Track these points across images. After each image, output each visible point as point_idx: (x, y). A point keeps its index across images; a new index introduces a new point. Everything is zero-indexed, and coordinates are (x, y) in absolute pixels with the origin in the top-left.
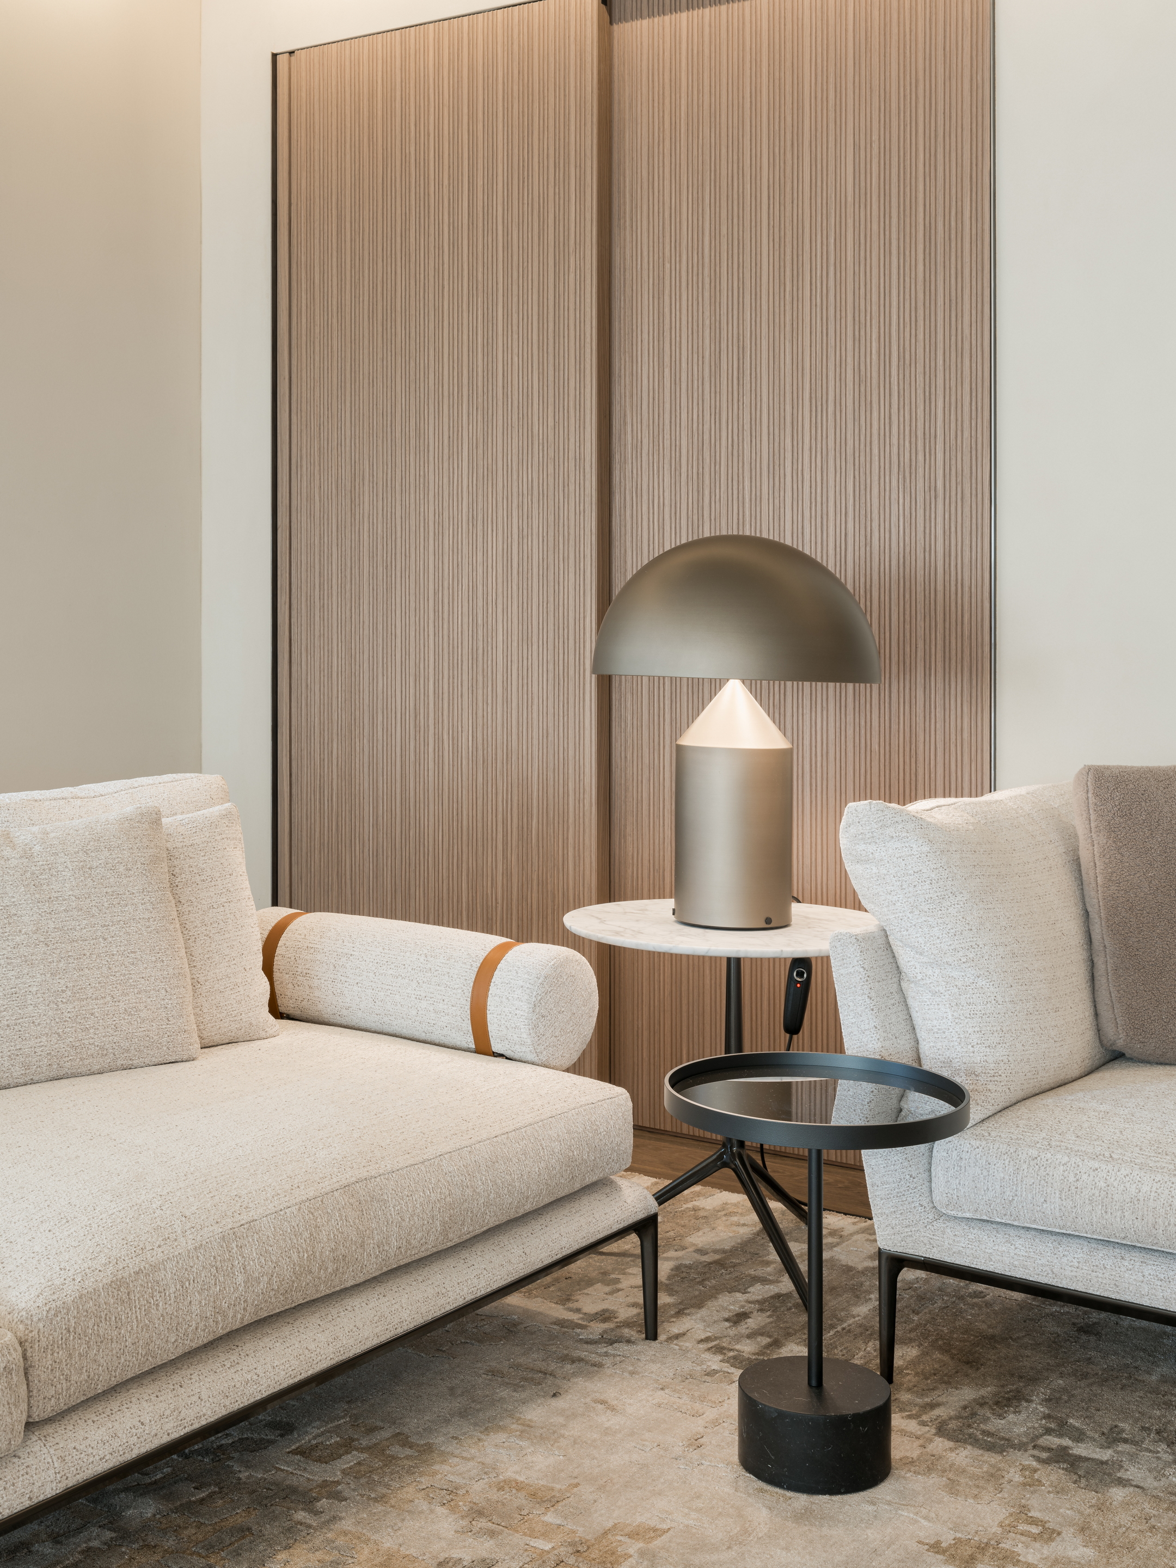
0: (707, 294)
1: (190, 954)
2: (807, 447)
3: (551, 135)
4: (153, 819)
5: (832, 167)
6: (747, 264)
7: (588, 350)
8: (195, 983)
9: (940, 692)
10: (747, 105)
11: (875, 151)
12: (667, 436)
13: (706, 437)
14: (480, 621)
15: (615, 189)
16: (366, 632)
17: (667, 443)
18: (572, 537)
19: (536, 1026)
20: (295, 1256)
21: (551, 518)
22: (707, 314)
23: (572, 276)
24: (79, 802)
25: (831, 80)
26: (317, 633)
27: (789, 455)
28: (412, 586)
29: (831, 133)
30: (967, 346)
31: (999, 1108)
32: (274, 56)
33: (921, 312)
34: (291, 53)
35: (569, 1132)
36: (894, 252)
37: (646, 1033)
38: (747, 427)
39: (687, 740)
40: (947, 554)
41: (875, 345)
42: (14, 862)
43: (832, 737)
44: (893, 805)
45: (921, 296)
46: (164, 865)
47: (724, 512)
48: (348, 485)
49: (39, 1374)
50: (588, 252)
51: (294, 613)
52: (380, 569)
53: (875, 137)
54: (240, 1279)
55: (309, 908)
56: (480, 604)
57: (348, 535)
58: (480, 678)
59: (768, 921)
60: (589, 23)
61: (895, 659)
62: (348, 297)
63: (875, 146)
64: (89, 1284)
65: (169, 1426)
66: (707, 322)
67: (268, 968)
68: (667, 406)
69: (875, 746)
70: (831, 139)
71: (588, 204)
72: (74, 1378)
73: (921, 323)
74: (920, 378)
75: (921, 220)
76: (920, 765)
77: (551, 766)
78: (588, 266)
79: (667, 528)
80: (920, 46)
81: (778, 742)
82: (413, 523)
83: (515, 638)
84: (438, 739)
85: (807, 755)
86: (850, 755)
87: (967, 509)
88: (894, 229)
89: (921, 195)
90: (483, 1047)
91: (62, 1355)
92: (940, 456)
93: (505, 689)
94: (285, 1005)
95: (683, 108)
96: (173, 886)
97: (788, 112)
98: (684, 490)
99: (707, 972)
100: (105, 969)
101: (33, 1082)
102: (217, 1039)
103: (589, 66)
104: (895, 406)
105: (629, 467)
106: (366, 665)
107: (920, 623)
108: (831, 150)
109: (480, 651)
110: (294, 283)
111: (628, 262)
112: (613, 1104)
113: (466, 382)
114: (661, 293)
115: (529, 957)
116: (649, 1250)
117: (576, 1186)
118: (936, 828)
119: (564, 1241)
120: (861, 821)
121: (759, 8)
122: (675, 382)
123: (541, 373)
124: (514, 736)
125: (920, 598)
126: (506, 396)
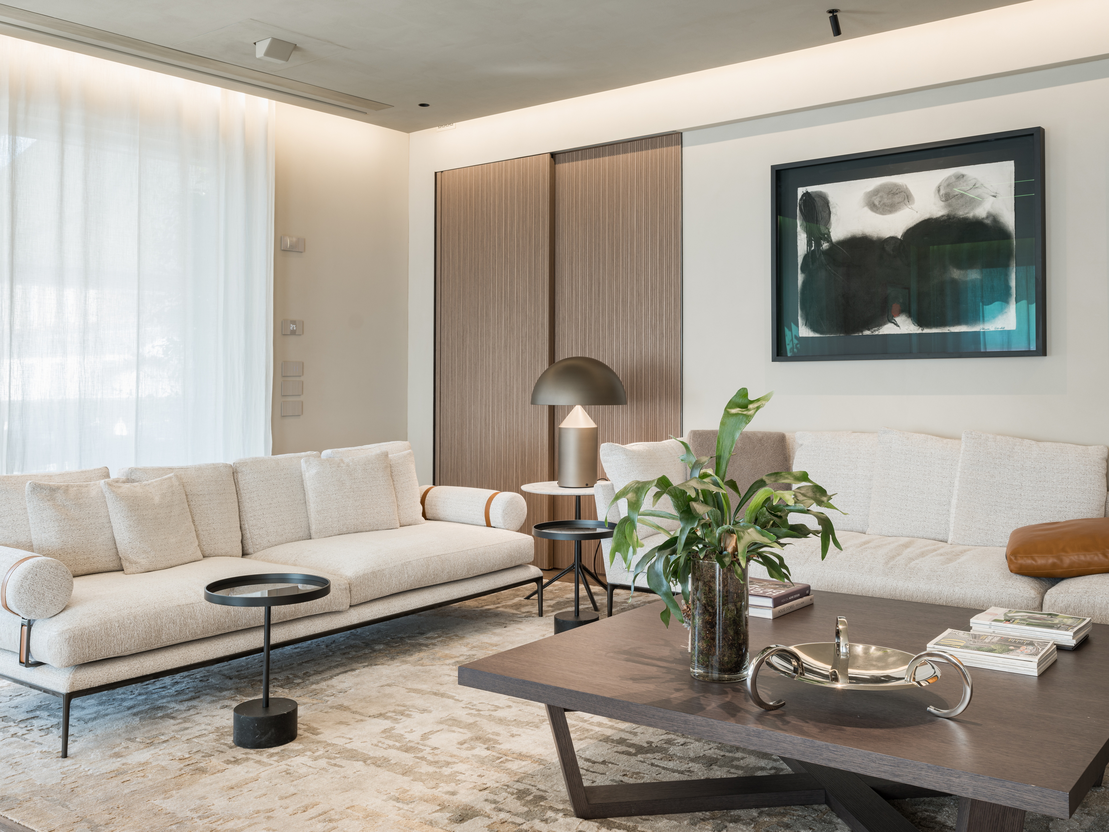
0: (587, 263)
1: (397, 497)
2: (621, 319)
3: (534, 205)
4: (386, 455)
6: (601, 253)
7: (546, 284)
8: (398, 506)
9: (665, 407)
10: (601, 195)
11: (643, 213)
12: (574, 315)
13: (587, 315)
14: (508, 384)
15: (556, 224)
16: (468, 389)
17: (574, 317)
18: (540, 353)
19: (504, 517)
20: (422, 572)
21: (533, 346)
22: (588, 270)
23: (540, 257)
24: (363, 451)
25: (629, 187)
26: (450, 390)
27: (615, 322)
28: (484, 371)
29: (629, 206)
30: (673, 283)
31: (644, 537)
32: (436, 173)
33: (658, 271)
34: (442, 172)
35: (510, 547)
36: (650, 249)
38: (601, 312)
39: (564, 426)
40: (667, 357)
41: (643, 282)
42: (344, 468)
43: (629, 423)
44: (617, 444)
45: (658, 265)
46: (389, 469)
47: (593, 342)
48: (462, 334)
49: (353, 592)
50: (546, 249)
51: (442, 382)
52: (473, 365)
53: (643, 208)
54: (406, 576)
56: (508, 378)
57: (461, 352)
58: (508, 405)
59: (587, 485)
60: (546, 165)
61: (649, 394)
62: (462, 264)
63: (643, 211)
64: (366, 572)
65: (387, 612)
66: (588, 274)
67: (423, 502)
68: (574, 304)
69: (643, 426)
70: (629, 208)
71: (546, 231)
72: (362, 595)
73: (658, 274)
74: (658, 294)
75: (658, 238)
76: (658, 432)
77: (532, 437)
78: (546, 254)
79: (574, 348)
80: (658, 176)
81: (593, 425)
82: (484, 348)
83: (520, 390)
84: (493, 428)
85: (621, 430)
86: (635, 429)
87: (673, 341)
88: (650, 241)
89: (658, 229)
90: (488, 525)
91: (359, 588)
92: (664, 322)
93: (517, 409)
94: (428, 515)
95: (580, 196)
96: (392, 476)
97: (615, 198)
98: (580, 335)
99: (587, 511)
100: (371, 500)
101: (349, 533)
102: (405, 524)
103: (546, 181)
104: (650, 304)
105: (561, 326)
106: (467, 401)
107: (658, 382)
108: (629, 212)
109: (508, 395)
110: (442, 258)
111: (561, 251)
112: (527, 540)
113: (503, 295)
114: (572, 263)
115: (504, 497)
116: (540, 588)
117: (513, 565)
118: (630, 451)
119: (508, 580)
120: (605, 449)
121: (605, 161)
122: (577, 295)
123: (530, 293)
124: (520, 426)
125: (658, 372)
126: (517, 301)
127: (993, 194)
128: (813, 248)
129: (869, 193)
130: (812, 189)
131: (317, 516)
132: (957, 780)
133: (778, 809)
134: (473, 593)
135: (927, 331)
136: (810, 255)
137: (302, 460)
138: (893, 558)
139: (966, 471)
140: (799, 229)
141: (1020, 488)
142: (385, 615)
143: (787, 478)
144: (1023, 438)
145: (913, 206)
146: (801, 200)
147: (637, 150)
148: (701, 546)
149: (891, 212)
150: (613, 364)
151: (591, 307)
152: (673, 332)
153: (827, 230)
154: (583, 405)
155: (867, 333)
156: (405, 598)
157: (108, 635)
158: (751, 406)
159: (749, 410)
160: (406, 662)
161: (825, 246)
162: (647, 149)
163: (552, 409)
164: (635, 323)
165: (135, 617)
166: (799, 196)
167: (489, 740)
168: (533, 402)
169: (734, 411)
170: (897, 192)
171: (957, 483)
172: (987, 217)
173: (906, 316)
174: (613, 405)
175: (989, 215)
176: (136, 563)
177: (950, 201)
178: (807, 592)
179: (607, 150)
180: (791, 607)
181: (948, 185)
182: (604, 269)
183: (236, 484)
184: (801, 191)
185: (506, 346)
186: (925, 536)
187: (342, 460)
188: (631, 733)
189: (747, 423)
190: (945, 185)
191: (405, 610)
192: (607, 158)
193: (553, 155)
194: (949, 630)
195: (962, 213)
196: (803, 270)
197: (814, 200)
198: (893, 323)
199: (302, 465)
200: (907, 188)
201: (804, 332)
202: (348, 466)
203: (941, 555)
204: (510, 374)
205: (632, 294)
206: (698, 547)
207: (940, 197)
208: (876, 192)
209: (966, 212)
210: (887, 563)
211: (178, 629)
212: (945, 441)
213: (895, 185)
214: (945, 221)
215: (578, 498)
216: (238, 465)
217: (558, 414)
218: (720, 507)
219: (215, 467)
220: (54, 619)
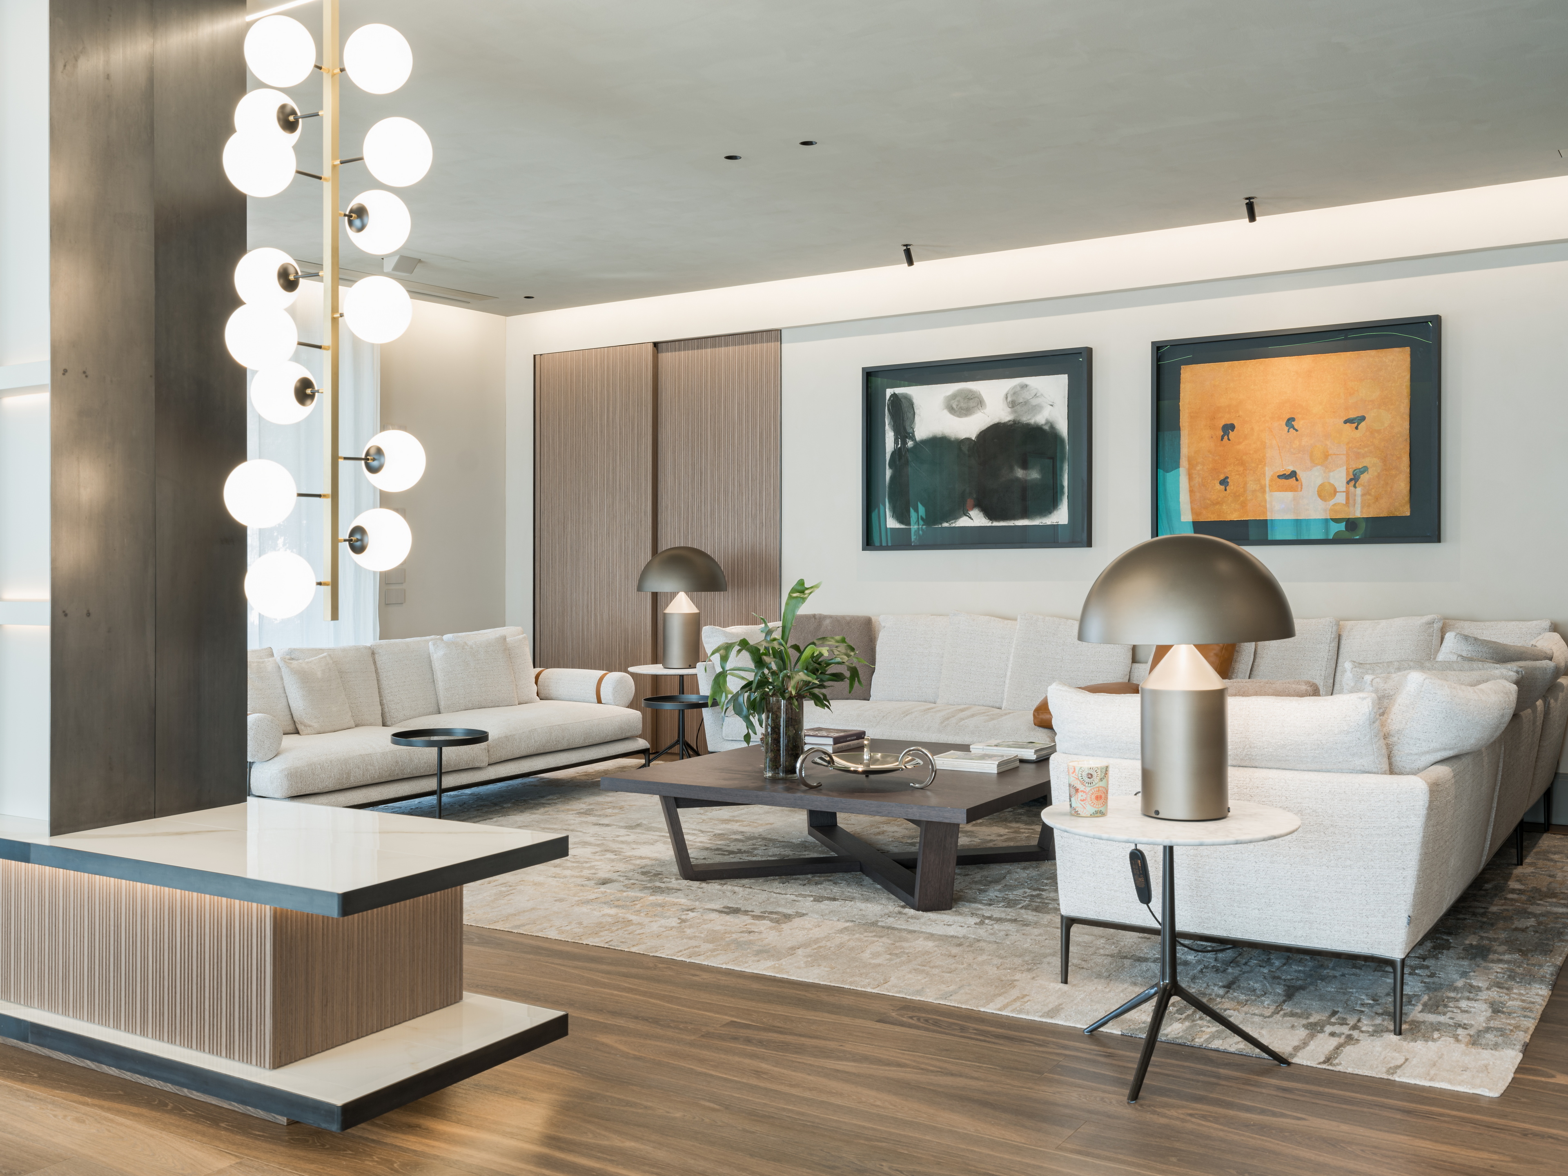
1: (515, 677)
4: (504, 638)
5: (730, 411)
8: (516, 685)
9: (764, 593)
10: (703, 387)
11: (744, 406)
12: (677, 503)
13: (690, 504)
14: (611, 572)
15: (659, 413)
16: (569, 576)
17: (677, 506)
18: (643, 541)
19: (614, 695)
21: (636, 534)
22: (690, 460)
23: (643, 446)
26: (550, 577)
27: (717, 511)
28: (586, 559)
29: (731, 398)
30: (772, 474)
32: (535, 356)
33: (758, 462)
34: (541, 355)
35: (621, 721)
36: (750, 441)
37: (669, 718)
38: (703, 500)
39: (667, 611)
40: (766, 545)
41: (744, 473)
42: (467, 650)
43: (730, 609)
44: (718, 626)
45: (758, 456)
46: (508, 652)
48: (562, 521)
49: (491, 752)
50: (649, 437)
51: (542, 569)
52: (574, 552)
53: (744, 401)
54: (533, 741)
55: (547, 667)
56: (611, 565)
57: (562, 541)
58: (611, 592)
59: (690, 666)
60: (649, 354)
61: (750, 582)
62: (562, 449)
64: (500, 736)
66: (690, 463)
67: (536, 683)
68: (677, 492)
69: (744, 612)
70: (731, 400)
71: (649, 420)
72: (498, 755)
73: (758, 466)
74: (758, 485)
75: (758, 430)
77: (635, 623)
78: (649, 442)
79: (677, 536)
80: (758, 371)
81: (696, 611)
82: (586, 535)
83: (624, 578)
84: (596, 615)
85: (722, 615)
88: (750, 433)
90: (599, 701)
91: (495, 749)
92: (764, 511)
93: (620, 596)
94: (542, 695)
96: (510, 658)
98: (682, 525)
100: (492, 679)
101: (474, 708)
102: (525, 701)
103: (649, 370)
105: (663, 514)
107: (758, 569)
108: (731, 404)
110: (542, 443)
111: (664, 440)
112: (635, 716)
113: (606, 483)
114: (675, 452)
115: (614, 677)
116: (647, 763)
117: (623, 736)
118: (729, 633)
119: (619, 750)
120: (706, 631)
121: (707, 352)
122: (680, 484)
123: (632, 480)
124: (623, 613)
125: (758, 560)
126: (620, 488)
127: (1051, 403)
128: (899, 446)
129: (948, 397)
130: (899, 391)
131: (446, 693)
132: (911, 810)
133: (827, 874)
134: (588, 759)
135: (996, 524)
136: (897, 452)
137: (430, 643)
138: (948, 719)
139: (1018, 647)
140: (887, 427)
141: (1061, 661)
142: (517, 773)
143: (830, 641)
144: (1067, 618)
145: (985, 411)
146: (889, 400)
147: (739, 344)
148: (771, 687)
149: (966, 415)
150: (714, 552)
151: (693, 496)
152: (772, 522)
153: (912, 430)
154: (686, 593)
155: (945, 525)
156: (532, 760)
157: (314, 774)
158: (807, 592)
159: (805, 594)
160: (535, 814)
161: (910, 444)
162: (748, 343)
163: (655, 595)
164: (736, 512)
165: (331, 762)
166: (888, 397)
167: (616, 851)
168: (640, 589)
169: (795, 595)
170: (972, 397)
171: (1011, 658)
172: (1046, 424)
173: (979, 510)
174: (715, 591)
175: (1047, 422)
176: (310, 726)
177: (1015, 408)
178: (863, 736)
179: (709, 343)
180: (848, 746)
181: (1014, 393)
182: (706, 459)
183: (375, 663)
184: (889, 392)
185: (608, 534)
186: (984, 704)
187: (465, 643)
188: (725, 845)
189: (803, 603)
190: (1012, 393)
191: (532, 770)
192: (709, 350)
193: (656, 344)
194: (952, 751)
195: (1026, 419)
196: (890, 466)
197: (901, 400)
198: (968, 516)
199: (430, 647)
200: (980, 394)
201: (892, 523)
202: (471, 648)
203: (988, 715)
204: (613, 561)
205: (734, 484)
206: (768, 688)
207: (1008, 404)
208: (954, 396)
209: (1028, 418)
210: (942, 723)
211: (361, 772)
212: (1006, 622)
213: (970, 391)
214: (1011, 425)
215: (682, 677)
216: (375, 647)
217: (661, 601)
218: (782, 659)
219: (357, 649)
220: (270, 761)
